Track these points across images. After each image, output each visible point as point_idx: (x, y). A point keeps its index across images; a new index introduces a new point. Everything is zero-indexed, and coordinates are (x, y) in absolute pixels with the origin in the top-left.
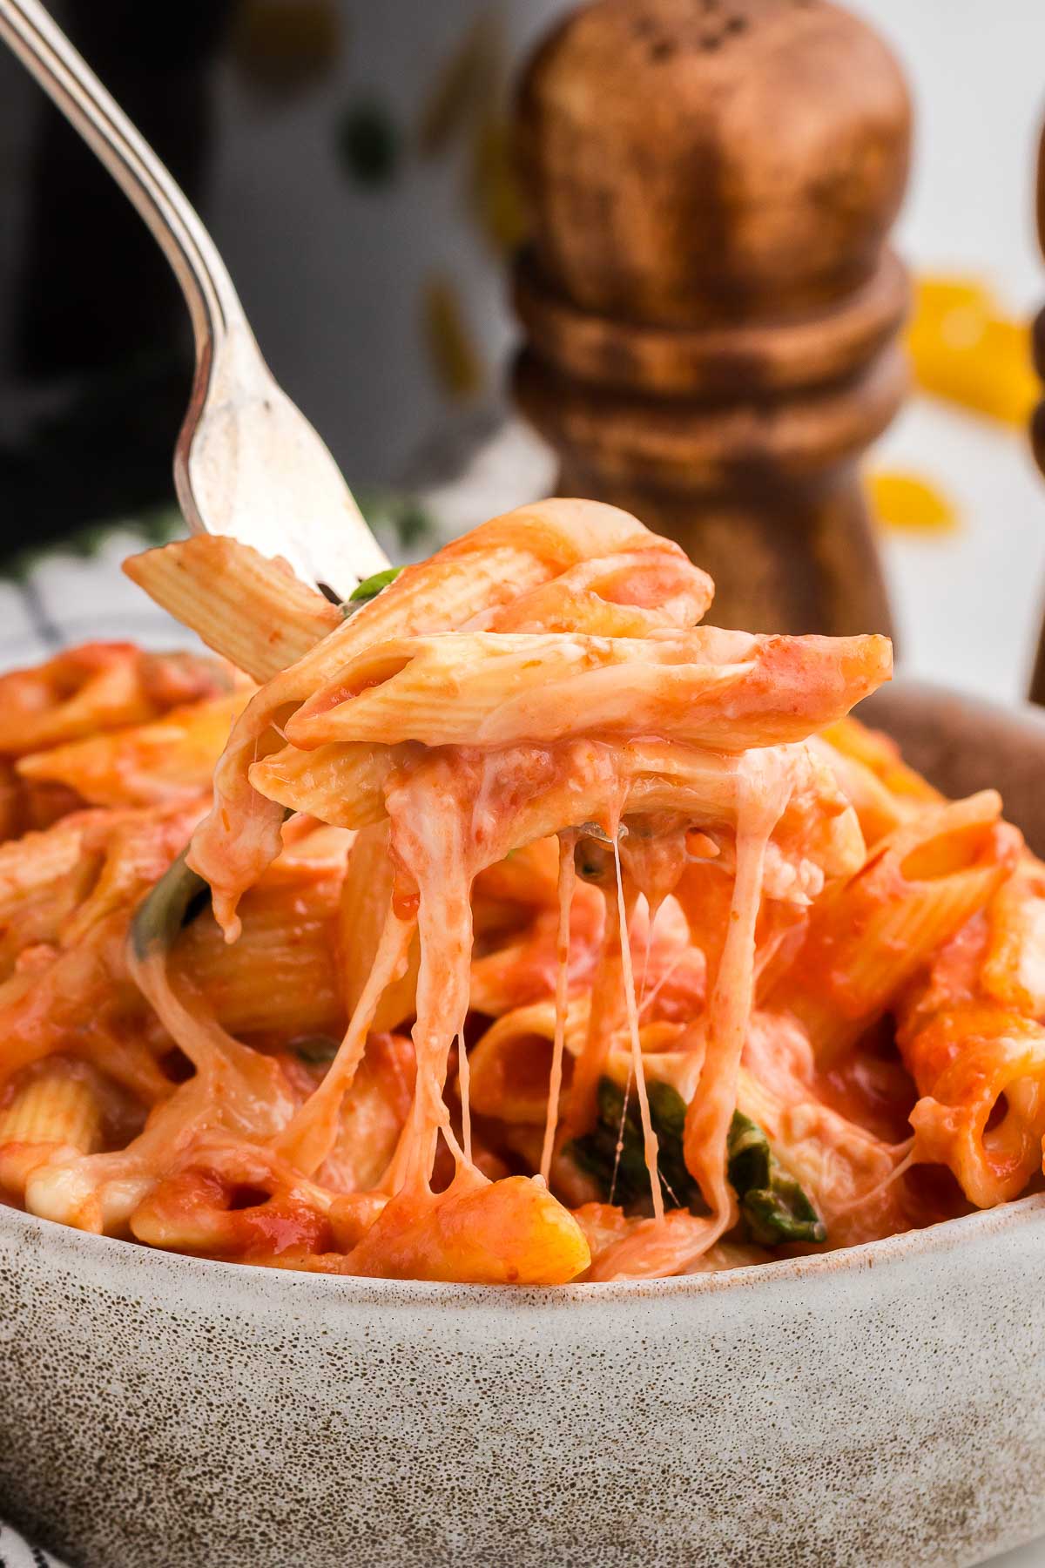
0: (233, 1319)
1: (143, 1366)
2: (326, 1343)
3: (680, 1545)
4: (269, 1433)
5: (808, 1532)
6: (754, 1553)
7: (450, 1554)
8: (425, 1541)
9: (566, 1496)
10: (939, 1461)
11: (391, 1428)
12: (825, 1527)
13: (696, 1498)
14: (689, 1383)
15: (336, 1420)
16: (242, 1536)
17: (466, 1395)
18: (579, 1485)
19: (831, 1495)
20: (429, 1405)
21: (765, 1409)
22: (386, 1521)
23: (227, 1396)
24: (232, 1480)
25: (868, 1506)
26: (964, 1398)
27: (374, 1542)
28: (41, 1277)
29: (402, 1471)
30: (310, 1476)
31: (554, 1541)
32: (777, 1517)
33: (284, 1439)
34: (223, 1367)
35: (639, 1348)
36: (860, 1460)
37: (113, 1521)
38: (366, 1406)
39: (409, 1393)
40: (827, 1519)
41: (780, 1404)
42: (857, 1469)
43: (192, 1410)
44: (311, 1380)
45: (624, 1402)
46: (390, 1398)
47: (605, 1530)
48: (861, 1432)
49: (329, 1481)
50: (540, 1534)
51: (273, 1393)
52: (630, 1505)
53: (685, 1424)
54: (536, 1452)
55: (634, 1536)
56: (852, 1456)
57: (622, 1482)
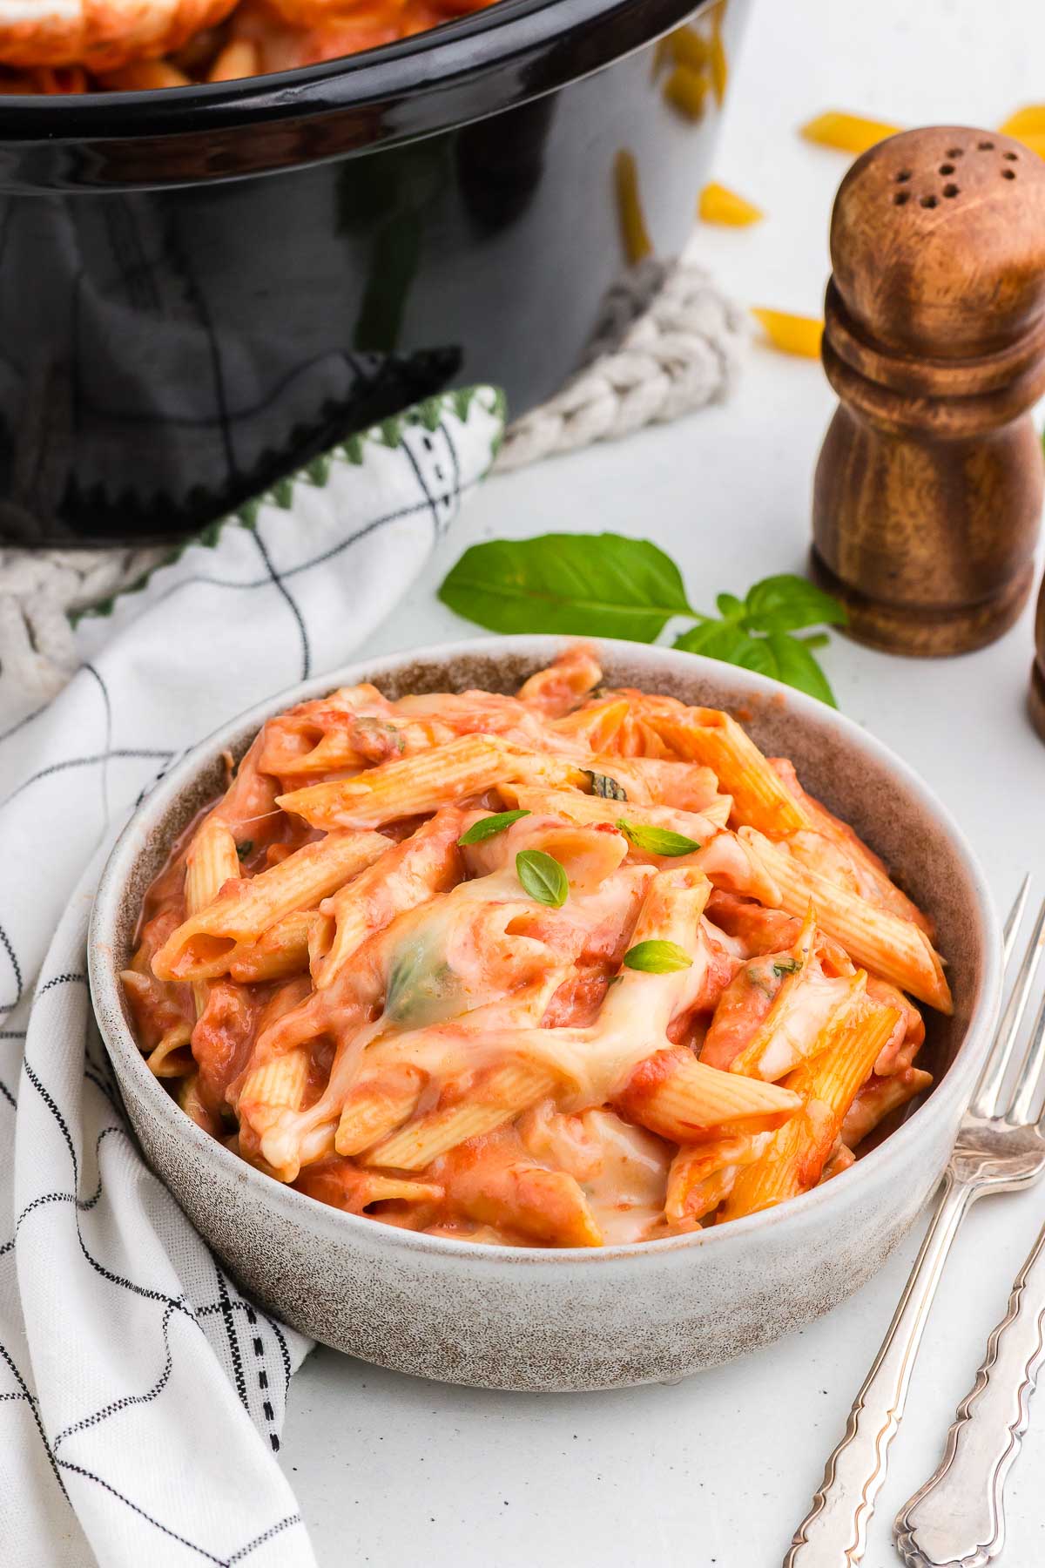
0: (347, 1245)
1: (300, 1250)
2: (398, 1265)
3: (592, 1360)
4: (367, 1293)
5: (665, 1353)
6: (635, 1362)
7: (465, 1355)
8: (451, 1349)
9: (528, 1339)
10: (742, 1317)
11: (433, 1302)
12: (675, 1350)
13: (602, 1342)
14: (598, 1298)
15: (402, 1295)
16: (354, 1328)
17: (474, 1295)
18: (536, 1335)
19: (679, 1337)
20: (454, 1297)
21: (640, 1306)
22: (431, 1338)
23: (344, 1274)
24: (348, 1307)
25: (700, 1340)
26: (757, 1292)
27: (424, 1345)
28: (247, 1200)
29: (439, 1320)
30: (389, 1312)
31: (522, 1356)
32: (648, 1348)
33: (375, 1297)
34: (343, 1262)
35: (569, 1284)
36: (696, 1323)
37: (285, 1303)
38: (419, 1293)
39: (443, 1291)
40: (676, 1347)
41: (649, 1303)
42: (694, 1326)
43: (326, 1275)
44: (389, 1277)
45: (560, 1304)
46: (432, 1291)
47: (550, 1353)
48: (697, 1312)
49: (399, 1317)
50: (513, 1352)
51: (369, 1277)
52: (564, 1344)
53: (595, 1314)
54: (512, 1321)
55: (566, 1356)
56: (691, 1322)
57: (560, 1335)
